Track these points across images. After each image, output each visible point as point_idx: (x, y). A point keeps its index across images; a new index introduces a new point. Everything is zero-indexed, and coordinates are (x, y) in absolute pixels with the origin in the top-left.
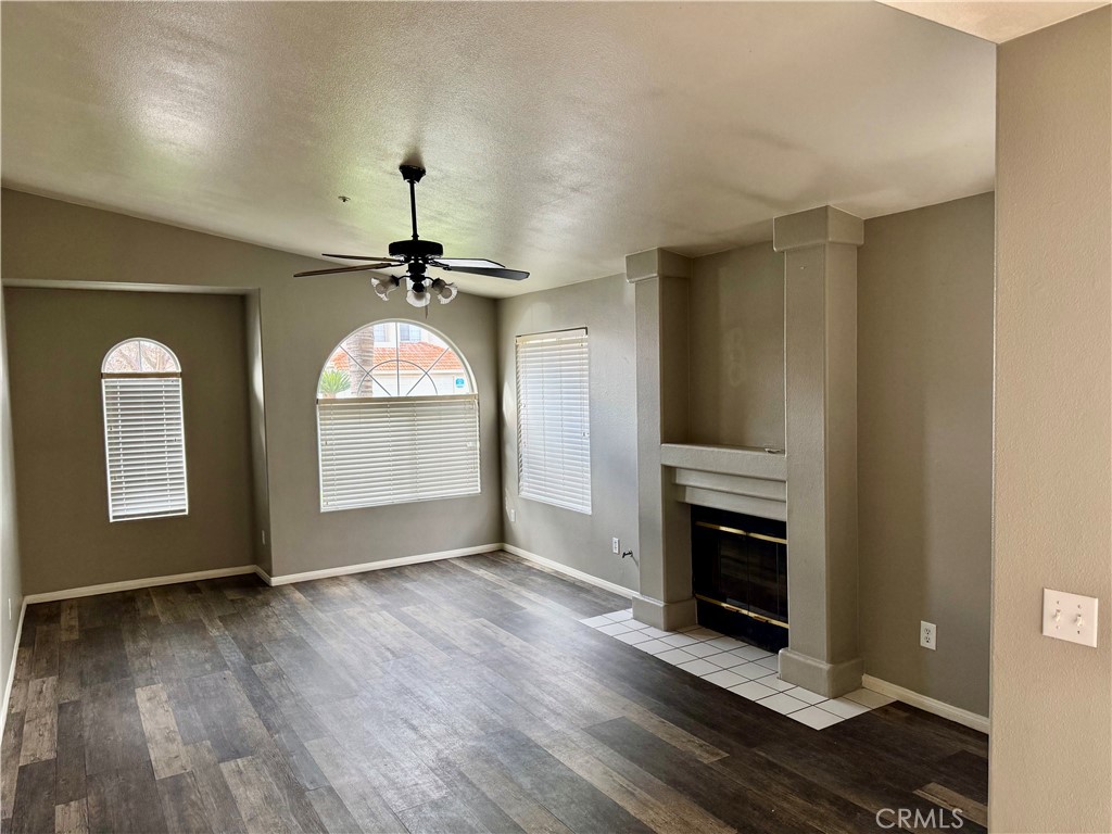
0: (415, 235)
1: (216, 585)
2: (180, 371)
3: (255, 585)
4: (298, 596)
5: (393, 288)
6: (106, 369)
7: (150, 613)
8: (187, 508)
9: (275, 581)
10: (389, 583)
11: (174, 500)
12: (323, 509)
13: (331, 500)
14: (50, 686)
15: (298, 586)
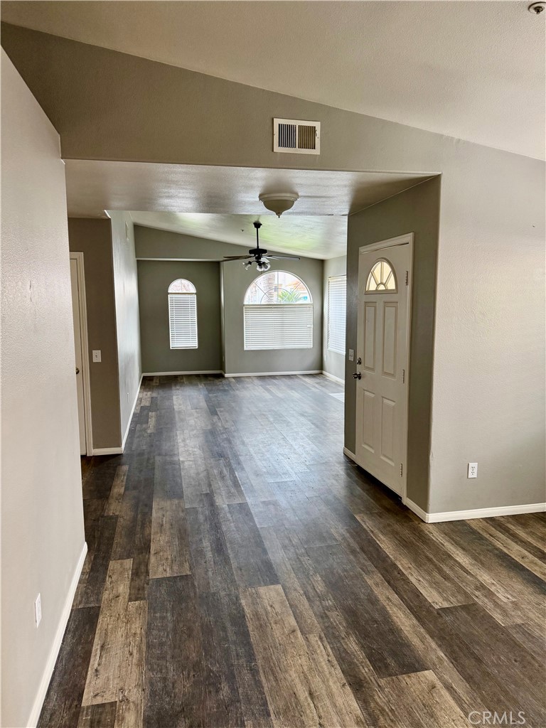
0: (258, 247)
1: (206, 376)
2: (195, 292)
3: (221, 376)
4: (233, 380)
6: (169, 291)
7: (182, 380)
8: (197, 346)
9: (226, 375)
10: (268, 381)
11: (193, 343)
12: (245, 349)
13: (248, 346)
14: (149, 393)
15: (234, 378)
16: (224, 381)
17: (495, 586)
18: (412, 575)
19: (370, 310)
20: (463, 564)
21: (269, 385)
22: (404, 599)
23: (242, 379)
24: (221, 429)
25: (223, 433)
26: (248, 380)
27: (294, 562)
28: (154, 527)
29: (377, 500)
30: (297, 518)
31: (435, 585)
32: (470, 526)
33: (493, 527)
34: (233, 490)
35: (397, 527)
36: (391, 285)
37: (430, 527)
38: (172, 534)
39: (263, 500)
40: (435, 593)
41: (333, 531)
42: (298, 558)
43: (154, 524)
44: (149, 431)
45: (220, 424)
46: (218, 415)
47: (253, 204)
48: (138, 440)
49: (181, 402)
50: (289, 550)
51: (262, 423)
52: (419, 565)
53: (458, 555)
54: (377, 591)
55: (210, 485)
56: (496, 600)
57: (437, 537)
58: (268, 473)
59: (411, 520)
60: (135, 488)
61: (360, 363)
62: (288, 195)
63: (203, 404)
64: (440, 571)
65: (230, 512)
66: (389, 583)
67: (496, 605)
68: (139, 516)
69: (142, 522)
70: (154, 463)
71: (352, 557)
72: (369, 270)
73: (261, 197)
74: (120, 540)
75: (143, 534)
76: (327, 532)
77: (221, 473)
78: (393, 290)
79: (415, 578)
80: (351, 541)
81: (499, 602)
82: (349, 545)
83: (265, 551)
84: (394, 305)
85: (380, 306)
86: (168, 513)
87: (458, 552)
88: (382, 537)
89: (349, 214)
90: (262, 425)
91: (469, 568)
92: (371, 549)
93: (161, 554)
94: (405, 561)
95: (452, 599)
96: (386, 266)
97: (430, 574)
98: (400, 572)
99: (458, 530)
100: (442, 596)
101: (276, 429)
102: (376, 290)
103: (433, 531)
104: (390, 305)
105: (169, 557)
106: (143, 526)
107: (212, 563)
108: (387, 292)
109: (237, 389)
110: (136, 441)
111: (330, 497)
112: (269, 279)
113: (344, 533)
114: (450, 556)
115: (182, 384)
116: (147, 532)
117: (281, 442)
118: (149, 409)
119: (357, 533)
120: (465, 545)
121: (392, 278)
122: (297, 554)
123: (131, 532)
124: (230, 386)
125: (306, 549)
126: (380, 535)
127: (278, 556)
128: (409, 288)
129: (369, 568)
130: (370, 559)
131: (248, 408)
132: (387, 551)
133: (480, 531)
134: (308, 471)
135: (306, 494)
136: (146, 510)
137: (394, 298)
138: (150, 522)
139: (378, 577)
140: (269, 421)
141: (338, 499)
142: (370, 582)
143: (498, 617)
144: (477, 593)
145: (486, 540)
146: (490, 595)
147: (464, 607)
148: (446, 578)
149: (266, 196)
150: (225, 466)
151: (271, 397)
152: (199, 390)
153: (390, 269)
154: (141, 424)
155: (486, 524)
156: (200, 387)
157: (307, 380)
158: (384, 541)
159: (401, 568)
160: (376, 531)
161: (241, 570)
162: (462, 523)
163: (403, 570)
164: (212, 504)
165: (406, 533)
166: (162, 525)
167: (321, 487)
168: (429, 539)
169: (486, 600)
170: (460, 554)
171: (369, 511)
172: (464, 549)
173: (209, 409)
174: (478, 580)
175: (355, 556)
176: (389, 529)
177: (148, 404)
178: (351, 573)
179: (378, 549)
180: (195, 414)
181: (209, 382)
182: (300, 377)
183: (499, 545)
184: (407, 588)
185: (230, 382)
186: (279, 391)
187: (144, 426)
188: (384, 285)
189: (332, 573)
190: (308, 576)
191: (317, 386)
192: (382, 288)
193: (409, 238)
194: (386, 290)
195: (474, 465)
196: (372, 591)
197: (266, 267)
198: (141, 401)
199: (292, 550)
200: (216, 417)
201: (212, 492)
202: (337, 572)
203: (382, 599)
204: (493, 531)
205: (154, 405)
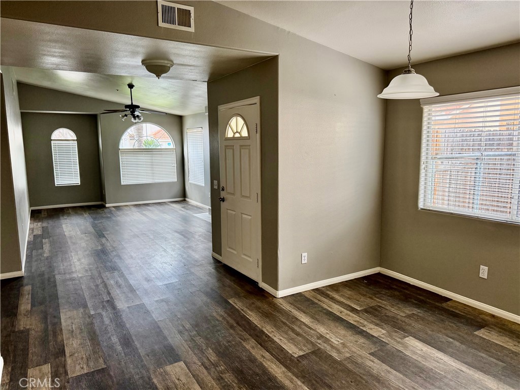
0: (132, 103)
2: (76, 139)
3: (103, 207)
4: (113, 209)
5: (126, 117)
6: (53, 138)
7: (68, 212)
8: (80, 183)
9: (107, 205)
10: (143, 208)
11: (76, 180)
12: (122, 184)
13: (124, 181)
14: (39, 224)
15: (114, 207)
16: (106, 210)
17: (329, 334)
18: (275, 336)
19: (230, 152)
20: (306, 323)
21: (145, 211)
22: (274, 355)
23: (121, 207)
24: (111, 248)
25: (112, 251)
26: (126, 208)
27: (189, 343)
28: (65, 335)
29: (242, 286)
30: (186, 309)
31: (291, 340)
32: (305, 296)
33: (319, 295)
34: (130, 295)
35: (259, 304)
36: (245, 133)
37: (280, 300)
38: (83, 337)
39: (156, 299)
40: (293, 346)
41: (215, 314)
42: (192, 339)
43: (64, 332)
44: (45, 255)
45: (109, 244)
46: (105, 237)
47: (135, 67)
48: (36, 263)
49: (71, 229)
50: (184, 334)
51: (145, 241)
52: (278, 328)
53: (301, 317)
54: (254, 352)
55: (109, 293)
56: (332, 344)
57: (286, 307)
58: (157, 278)
59: (266, 297)
60: (41, 304)
61: (223, 190)
62: (166, 62)
63: (91, 229)
64: (293, 330)
65: (131, 313)
66: (261, 345)
67: (332, 347)
68: (50, 327)
69: (53, 331)
70: (55, 282)
71: (231, 331)
72: (227, 123)
73: (143, 62)
74: (34, 350)
75: (56, 341)
76: (210, 316)
77: (117, 283)
78: (247, 137)
79: (278, 338)
80: (229, 319)
81: (334, 345)
82: (228, 322)
83: (165, 338)
84: (248, 147)
85: (237, 148)
86: (76, 321)
87: (301, 315)
88: (250, 313)
89: (209, 80)
90: (145, 242)
91: (310, 325)
92: (244, 322)
93: (76, 355)
94: (268, 327)
95: (304, 348)
96: (240, 119)
97: (286, 333)
98: (267, 336)
99: (298, 299)
100: (297, 347)
101: (157, 244)
102: (233, 137)
103: (282, 303)
104: (244, 147)
105: (84, 356)
106: (55, 334)
107: (123, 355)
108: (241, 138)
109: (118, 216)
110: (34, 264)
111: (208, 290)
112: (139, 129)
113: (223, 314)
114: (297, 319)
115: (69, 215)
116: (60, 338)
117: (163, 253)
118: (42, 236)
119: (232, 312)
120: (305, 309)
121: (245, 128)
122: (191, 336)
123: (44, 341)
124: (112, 214)
125: (196, 331)
126: (248, 311)
127: (176, 340)
128: (258, 135)
129: (245, 337)
130: (245, 330)
131: (131, 230)
132: (255, 322)
133: (311, 298)
134: (188, 272)
135: (190, 290)
136: (56, 320)
137: (247, 142)
138: (61, 330)
139: (252, 342)
140: (150, 238)
141: (214, 290)
142: (248, 347)
143: (334, 355)
144: (319, 341)
145: (317, 304)
146: (327, 341)
147: (313, 353)
148: (298, 334)
149: (148, 61)
150: (119, 277)
151: (148, 220)
152: (85, 218)
153: (243, 122)
154: (37, 250)
155: (314, 293)
156: (86, 216)
157: (174, 205)
158: (251, 315)
159: (267, 333)
160: (245, 309)
161: (148, 356)
162: (299, 294)
163: (269, 334)
164: (114, 307)
165: (265, 307)
166: (72, 332)
167: (200, 283)
168: (281, 309)
169: (326, 345)
170: (303, 316)
171: (237, 295)
172: (304, 312)
173: (97, 233)
174: (318, 332)
175: (234, 330)
176: (253, 306)
177: (40, 233)
178: (233, 343)
179: (249, 322)
180: (85, 238)
181: (92, 211)
182: (169, 203)
183: (325, 306)
184: (274, 346)
185: (111, 211)
186: (153, 214)
187: (40, 251)
188: (239, 133)
189: (220, 345)
190: (202, 351)
191: (183, 209)
192: (237, 135)
193: (256, 100)
194: (241, 137)
195: (305, 254)
196: (251, 353)
197: (140, 119)
198: (33, 230)
199: (187, 334)
200: (104, 239)
201: (112, 298)
202: (223, 344)
203: (258, 357)
204: (319, 297)
205: (46, 233)
